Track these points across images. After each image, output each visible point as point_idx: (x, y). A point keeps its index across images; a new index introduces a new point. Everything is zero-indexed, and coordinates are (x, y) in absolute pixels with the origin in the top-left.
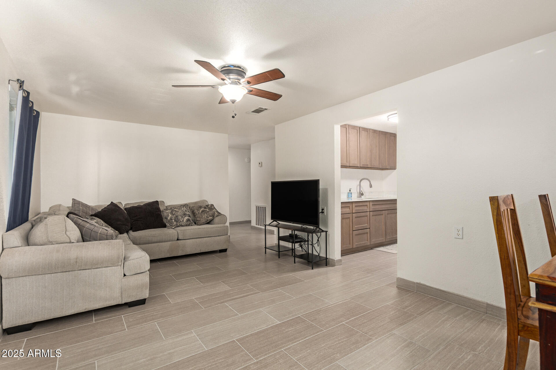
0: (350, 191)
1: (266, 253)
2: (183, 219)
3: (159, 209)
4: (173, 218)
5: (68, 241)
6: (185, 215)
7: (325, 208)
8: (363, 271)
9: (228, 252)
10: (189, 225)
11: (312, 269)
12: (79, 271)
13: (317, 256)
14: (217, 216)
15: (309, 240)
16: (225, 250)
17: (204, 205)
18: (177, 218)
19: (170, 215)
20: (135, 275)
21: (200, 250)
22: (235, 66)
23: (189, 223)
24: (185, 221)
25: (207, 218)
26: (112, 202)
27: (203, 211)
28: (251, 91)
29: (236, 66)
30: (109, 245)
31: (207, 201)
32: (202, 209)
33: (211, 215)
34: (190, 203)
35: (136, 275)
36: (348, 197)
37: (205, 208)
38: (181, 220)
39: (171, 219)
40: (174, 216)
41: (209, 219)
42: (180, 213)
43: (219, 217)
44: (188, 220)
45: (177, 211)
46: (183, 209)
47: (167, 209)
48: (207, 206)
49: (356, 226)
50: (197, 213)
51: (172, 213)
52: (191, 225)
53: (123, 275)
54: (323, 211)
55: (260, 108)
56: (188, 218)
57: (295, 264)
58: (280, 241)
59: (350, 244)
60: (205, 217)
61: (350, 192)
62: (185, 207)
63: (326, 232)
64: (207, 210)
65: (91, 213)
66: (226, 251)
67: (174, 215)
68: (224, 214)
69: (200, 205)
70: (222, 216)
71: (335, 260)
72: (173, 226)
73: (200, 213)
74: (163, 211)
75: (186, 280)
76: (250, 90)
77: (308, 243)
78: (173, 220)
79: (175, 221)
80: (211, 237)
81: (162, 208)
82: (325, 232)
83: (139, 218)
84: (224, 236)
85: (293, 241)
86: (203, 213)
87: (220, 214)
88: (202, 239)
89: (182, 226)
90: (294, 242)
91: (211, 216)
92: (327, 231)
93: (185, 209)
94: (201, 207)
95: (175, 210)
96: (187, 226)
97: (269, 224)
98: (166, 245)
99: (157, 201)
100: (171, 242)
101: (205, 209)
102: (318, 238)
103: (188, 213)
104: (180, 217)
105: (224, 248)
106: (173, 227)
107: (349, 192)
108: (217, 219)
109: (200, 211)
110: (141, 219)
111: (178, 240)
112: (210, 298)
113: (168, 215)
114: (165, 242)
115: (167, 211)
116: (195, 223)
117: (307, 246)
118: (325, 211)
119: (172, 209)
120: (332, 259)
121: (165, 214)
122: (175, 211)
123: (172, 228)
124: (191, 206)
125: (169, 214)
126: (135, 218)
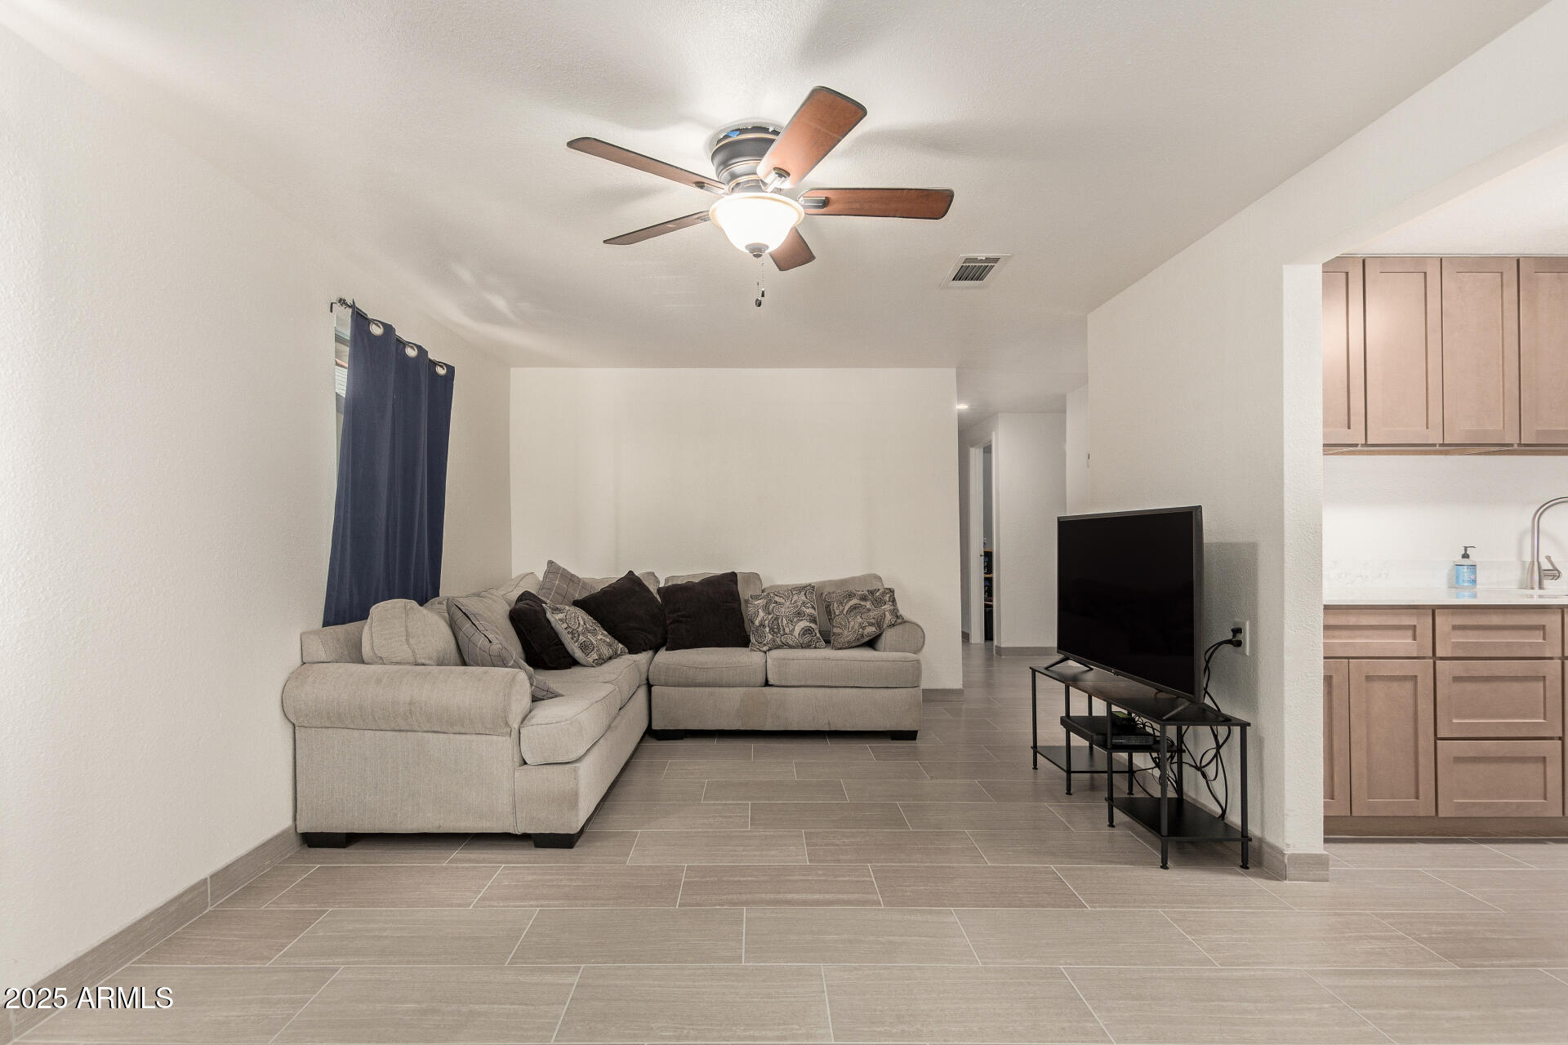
0: (1466, 556)
1: (1035, 768)
2: (791, 627)
3: (735, 596)
4: (767, 622)
5: (411, 659)
6: (799, 614)
7: (1244, 624)
8: (1420, 940)
9: (919, 743)
10: (808, 646)
11: (1164, 866)
12: (425, 734)
13: (1211, 817)
14: (892, 625)
15: (1184, 747)
16: (911, 735)
17: (863, 590)
18: (775, 622)
19: (762, 614)
20: (545, 766)
21: (829, 724)
22: (742, 131)
23: (807, 639)
24: (796, 633)
25: (861, 630)
26: (631, 573)
27: (854, 608)
28: (825, 203)
29: (747, 129)
30: (479, 680)
31: (880, 579)
32: (854, 601)
33: (873, 621)
34: (823, 584)
35: (548, 767)
36: (1454, 583)
37: (864, 598)
38: (787, 630)
39: (762, 625)
40: (770, 617)
41: (866, 632)
42: (786, 609)
43: (898, 629)
44: (807, 631)
45: (780, 604)
46: (795, 598)
47: (757, 598)
48: (872, 592)
49: (1457, 717)
50: (837, 613)
51: (766, 608)
52: (815, 648)
53: (517, 759)
54: (1239, 637)
55: (967, 260)
56: (808, 624)
57: (1115, 831)
58: (1071, 733)
59: (1417, 798)
60: (856, 627)
61: (1466, 561)
62: (803, 593)
63: (1244, 726)
64: (868, 605)
65: (577, 597)
66: (914, 739)
67: (769, 614)
68: (919, 623)
69: (851, 588)
70: (907, 625)
71: (1288, 852)
72: (765, 645)
73: (845, 610)
74: (747, 601)
75: (725, 804)
76: (818, 201)
77: (1180, 759)
78: (767, 629)
79: (772, 629)
80: (864, 690)
81: (744, 592)
82: (1237, 725)
83: (683, 616)
84: (904, 690)
85: (1105, 741)
86: (852, 614)
87: (899, 621)
88: (835, 690)
89: (791, 647)
90: (1109, 746)
91: (871, 624)
92: (1249, 725)
93: (804, 598)
94: (851, 596)
95: (777, 599)
96: (802, 648)
97: (1047, 669)
98: (733, 697)
99: (733, 572)
100: (745, 689)
101: (862, 603)
102: (1219, 747)
103: (809, 611)
104: (785, 622)
105: (906, 725)
106: (765, 648)
107: (1459, 559)
108: (889, 636)
109: (847, 608)
110: (688, 619)
111: (767, 684)
112: (724, 879)
113: (755, 612)
114: (729, 686)
115: (756, 603)
116: (828, 642)
117: (1175, 767)
118: (1247, 637)
119: (771, 596)
120: (1273, 847)
121: (751, 610)
122: (776, 602)
123: (760, 651)
124: (827, 590)
125: (760, 610)
126: (675, 615)
